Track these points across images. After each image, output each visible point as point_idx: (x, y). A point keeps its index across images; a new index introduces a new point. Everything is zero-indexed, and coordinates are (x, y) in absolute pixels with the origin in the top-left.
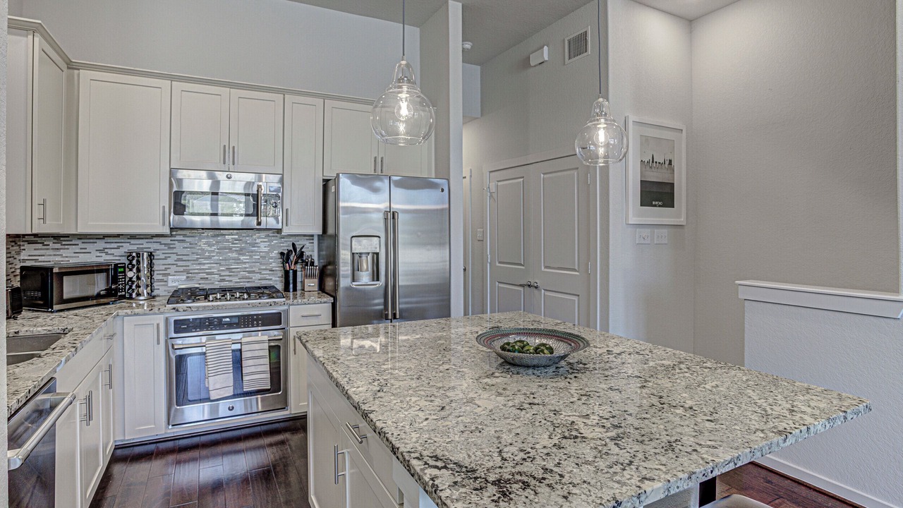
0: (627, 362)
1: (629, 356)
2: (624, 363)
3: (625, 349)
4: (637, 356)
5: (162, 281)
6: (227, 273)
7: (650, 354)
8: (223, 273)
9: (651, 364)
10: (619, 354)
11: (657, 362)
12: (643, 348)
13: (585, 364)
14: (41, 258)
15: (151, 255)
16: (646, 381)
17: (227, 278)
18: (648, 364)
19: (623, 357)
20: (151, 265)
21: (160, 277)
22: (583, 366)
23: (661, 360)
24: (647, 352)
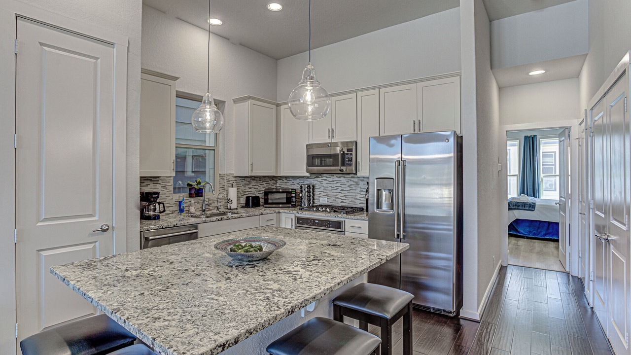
5: (318, 199)
6: (344, 198)
8: (342, 198)
14: (282, 186)
15: (313, 186)
17: (344, 201)
20: (313, 191)
21: (317, 198)
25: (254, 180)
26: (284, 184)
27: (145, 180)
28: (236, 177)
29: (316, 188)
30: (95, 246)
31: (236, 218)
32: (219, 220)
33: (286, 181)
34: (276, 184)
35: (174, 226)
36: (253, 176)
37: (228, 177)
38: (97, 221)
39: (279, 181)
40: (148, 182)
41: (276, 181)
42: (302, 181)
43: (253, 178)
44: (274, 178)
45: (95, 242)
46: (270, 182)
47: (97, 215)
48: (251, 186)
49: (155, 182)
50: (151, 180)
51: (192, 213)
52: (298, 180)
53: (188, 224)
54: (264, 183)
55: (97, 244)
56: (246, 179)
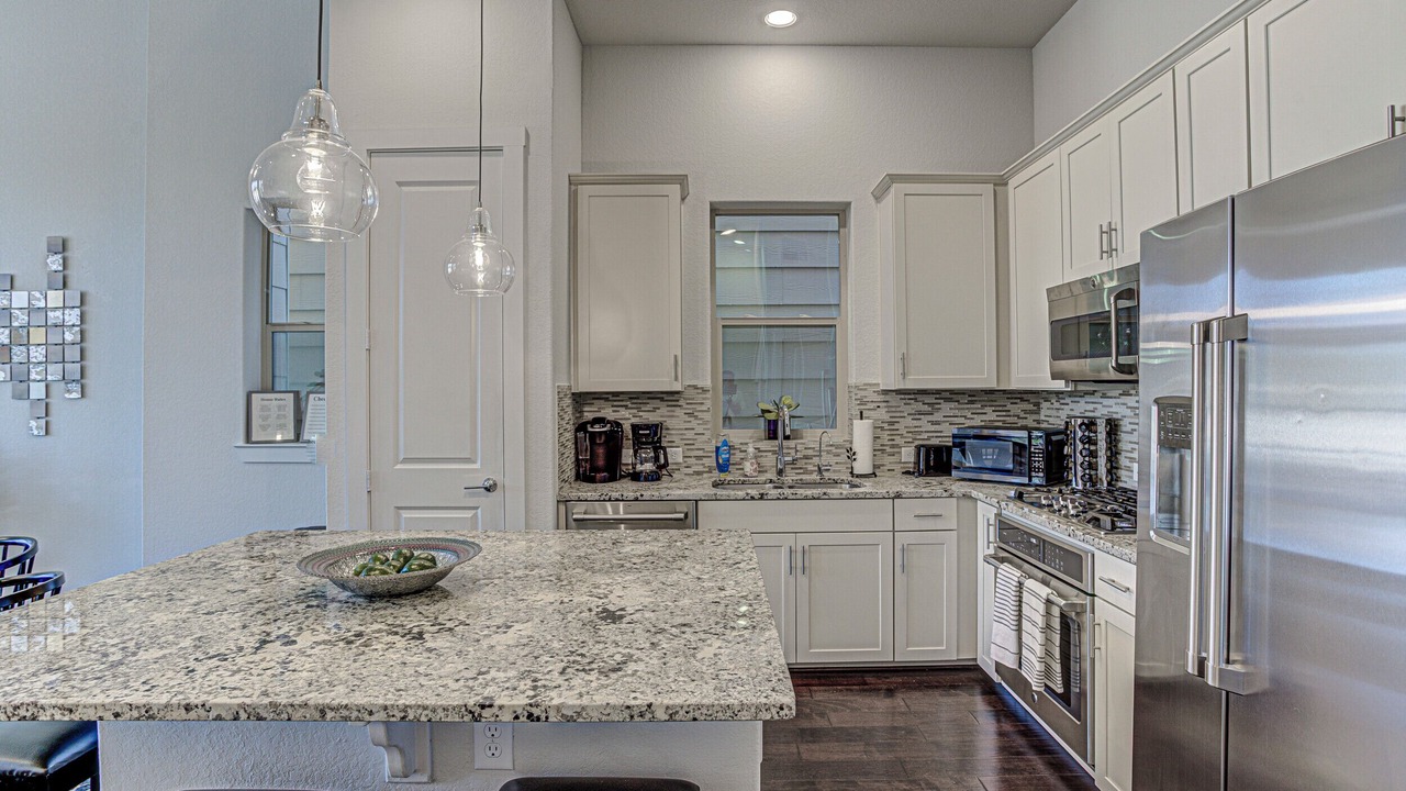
0: (238, 631)
1: (241, 643)
2: (244, 627)
3: (257, 658)
4: (223, 650)
7: (192, 664)
9: (187, 642)
10: (265, 642)
11: (174, 650)
12: (213, 676)
13: (308, 606)
16: (195, 612)
18: (194, 640)
19: (251, 639)
22: (311, 603)
23: (164, 656)
24: (201, 669)
25: (947, 400)
26: (1054, 413)
27: (649, 398)
28: (886, 392)
29: (1124, 429)
30: (475, 515)
31: (806, 498)
32: (753, 498)
33: (1057, 405)
34: (1037, 412)
35: (636, 499)
36: (946, 391)
37: (863, 393)
38: (479, 473)
39: (1045, 405)
40: (657, 403)
41: (1037, 404)
42: (1091, 407)
43: (947, 395)
44: (1025, 396)
45: (477, 508)
46: (1009, 407)
47: (479, 462)
48: (937, 417)
49: (670, 403)
50: (662, 399)
51: (746, 476)
52: (1082, 401)
53: (669, 498)
54: (987, 410)
55: (479, 511)
56: (919, 397)
